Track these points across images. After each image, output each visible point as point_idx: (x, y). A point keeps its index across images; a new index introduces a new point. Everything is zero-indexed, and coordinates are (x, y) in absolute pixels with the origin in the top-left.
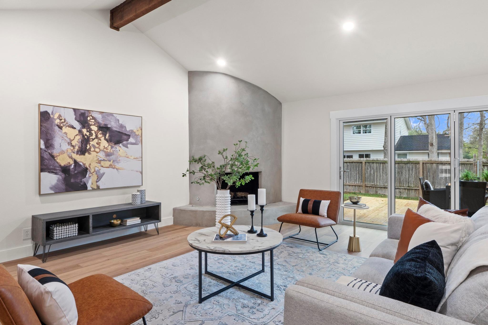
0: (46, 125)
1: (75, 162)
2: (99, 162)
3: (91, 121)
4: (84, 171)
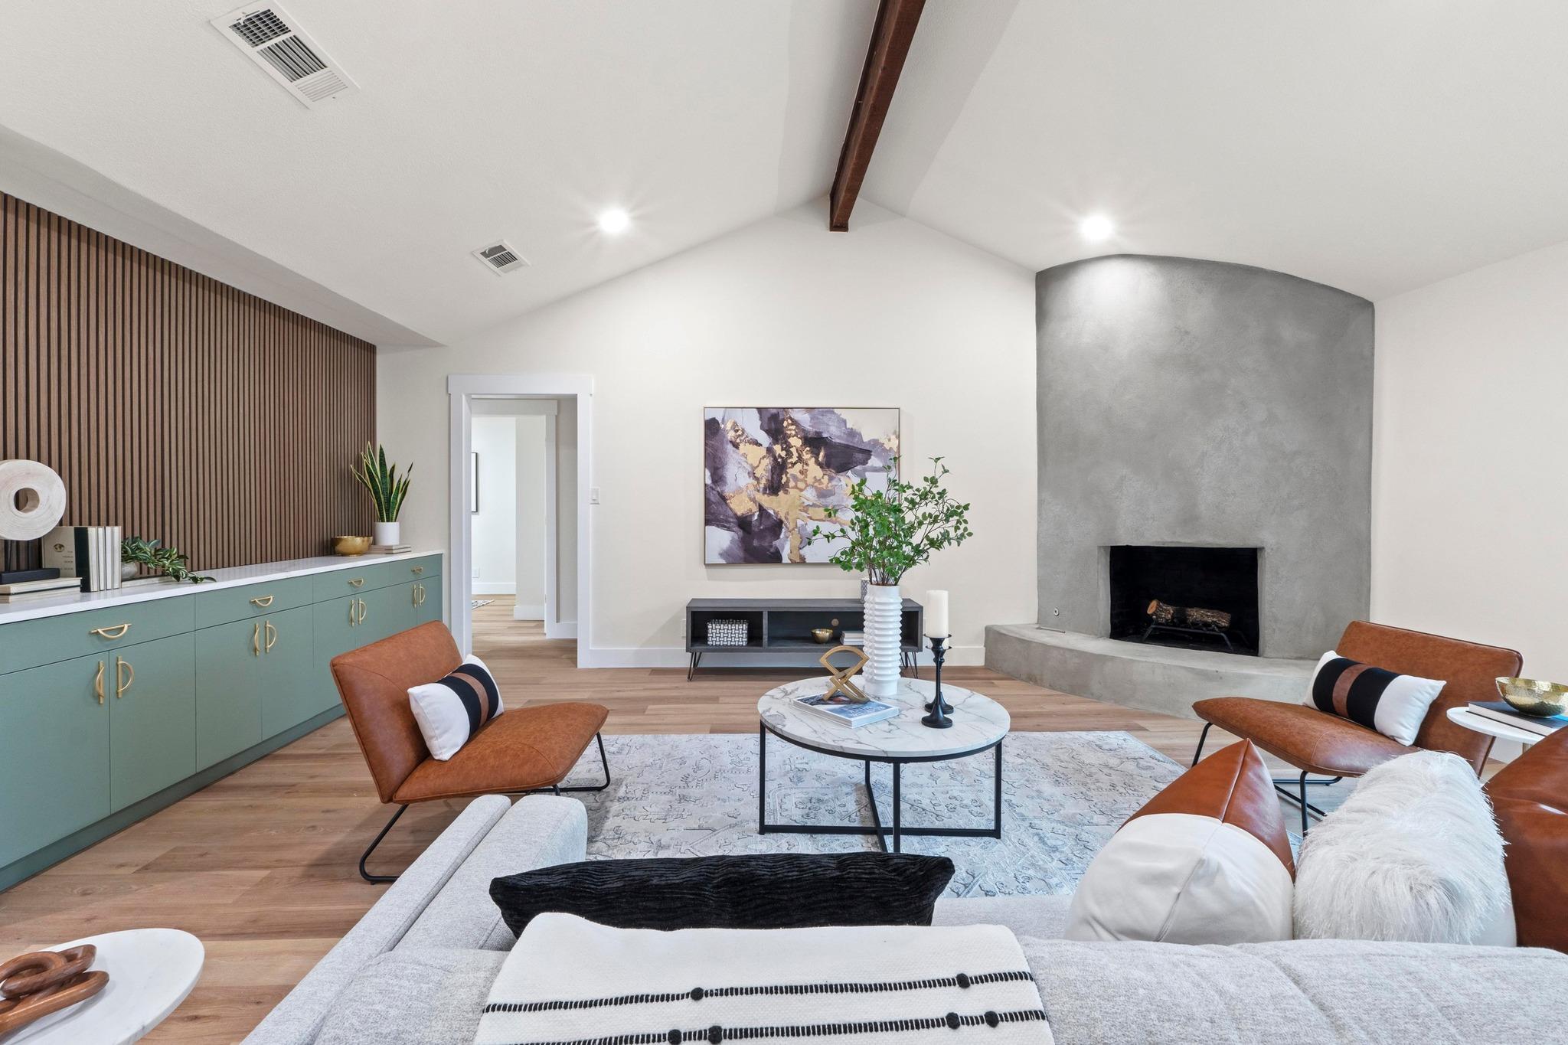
0: (713, 443)
1: (761, 509)
2: (805, 509)
3: (790, 427)
4: (777, 526)
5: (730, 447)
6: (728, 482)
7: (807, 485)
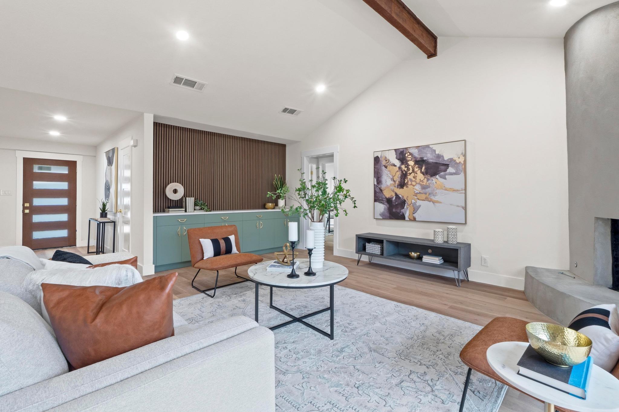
0: (377, 166)
1: (396, 194)
2: (416, 195)
3: (409, 157)
4: (403, 203)
5: (384, 168)
6: (383, 183)
7: (416, 183)
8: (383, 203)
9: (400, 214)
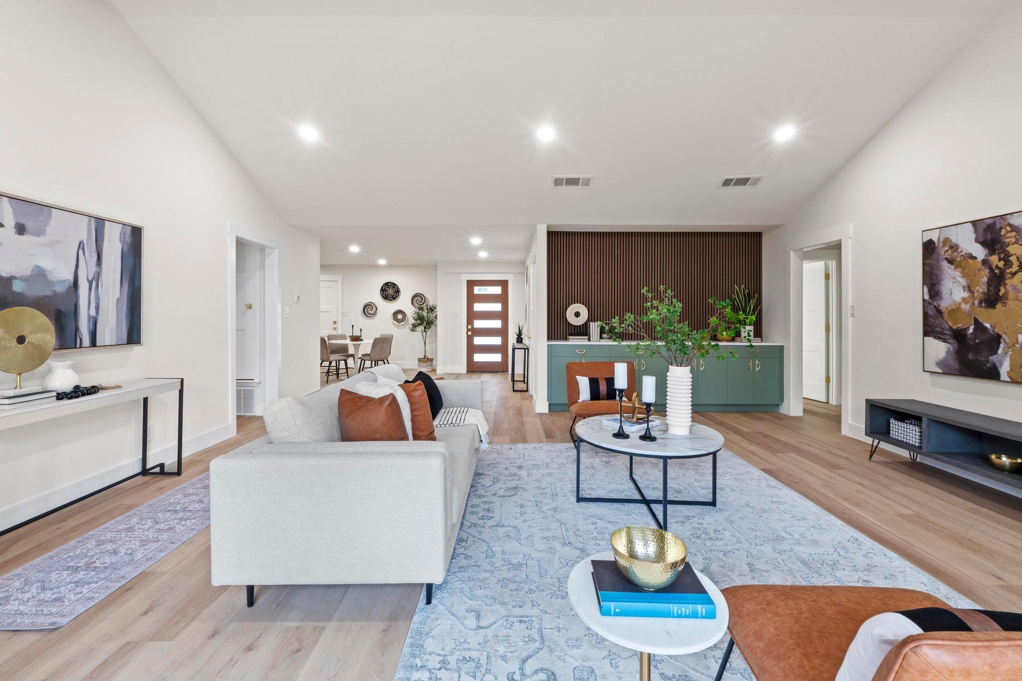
0: (930, 262)
1: (977, 323)
3: (1009, 235)
4: (993, 342)
5: (945, 264)
6: (944, 296)
8: (944, 341)
9: (985, 365)
